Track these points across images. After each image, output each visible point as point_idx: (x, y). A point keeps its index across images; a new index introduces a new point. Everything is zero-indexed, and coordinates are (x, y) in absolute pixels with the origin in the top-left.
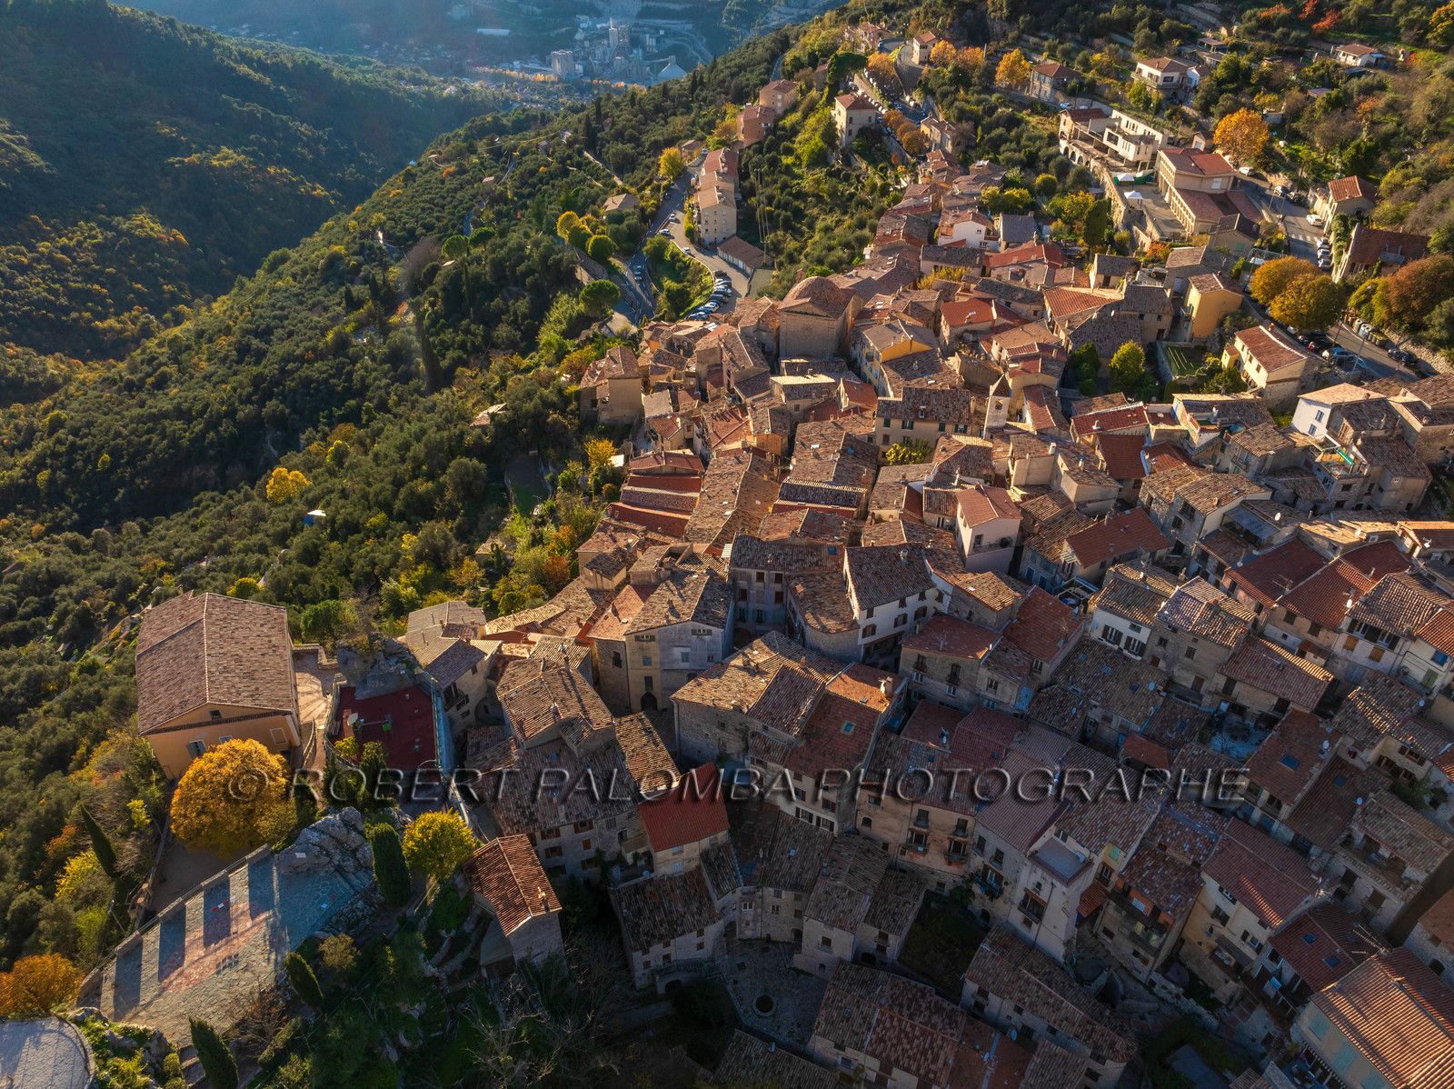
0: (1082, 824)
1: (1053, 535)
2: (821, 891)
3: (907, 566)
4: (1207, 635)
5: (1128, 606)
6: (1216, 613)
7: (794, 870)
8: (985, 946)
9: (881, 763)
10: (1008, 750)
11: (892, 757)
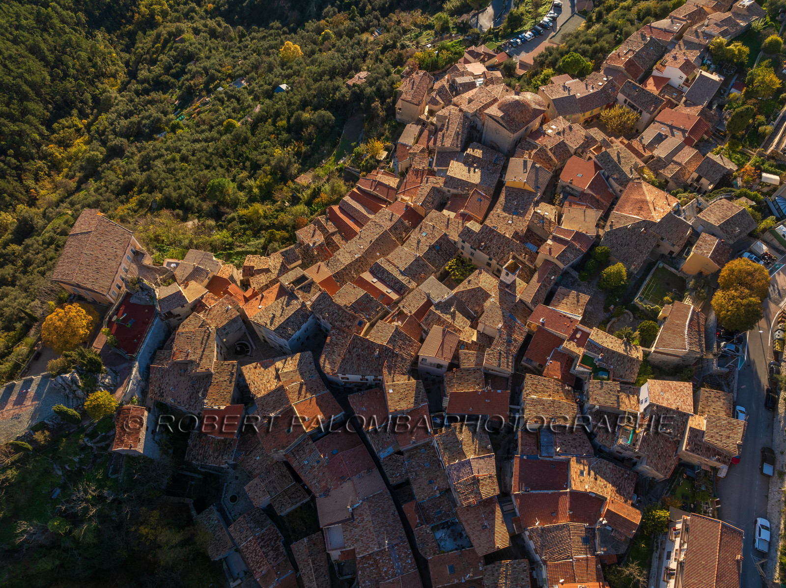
0: (351, 532)
1: (460, 378)
2: (255, 482)
3: (376, 358)
4: (459, 492)
5: (445, 449)
6: (473, 484)
7: (254, 466)
8: (306, 540)
9: (298, 451)
10: (349, 479)
11: (304, 451)
